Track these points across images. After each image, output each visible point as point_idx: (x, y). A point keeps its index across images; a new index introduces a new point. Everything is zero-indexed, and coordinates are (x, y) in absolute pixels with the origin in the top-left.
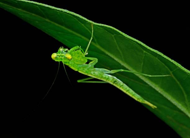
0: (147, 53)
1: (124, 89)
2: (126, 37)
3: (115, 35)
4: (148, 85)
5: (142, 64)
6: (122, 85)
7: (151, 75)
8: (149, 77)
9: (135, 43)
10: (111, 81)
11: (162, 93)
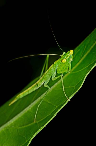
0: (56, 108)
1: (30, 89)
2: (70, 96)
3: (74, 88)
4: (32, 103)
5: (48, 102)
6: (33, 89)
7: (39, 107)
8: (38, 105)
9: (65, 101)
10: (38, 83)
11: (24, 111)
